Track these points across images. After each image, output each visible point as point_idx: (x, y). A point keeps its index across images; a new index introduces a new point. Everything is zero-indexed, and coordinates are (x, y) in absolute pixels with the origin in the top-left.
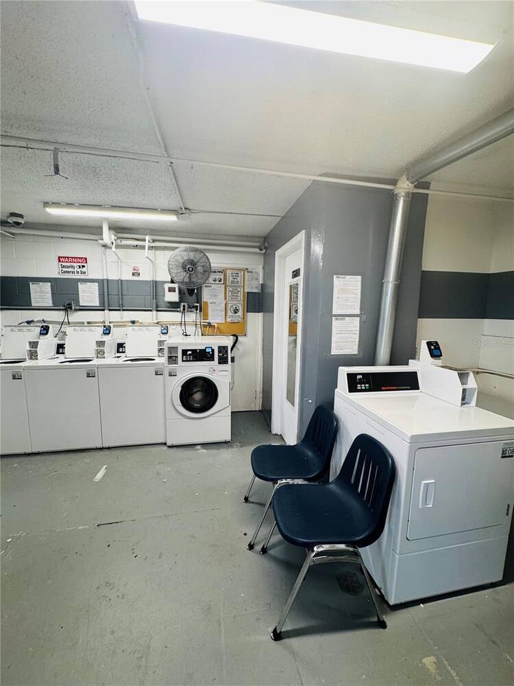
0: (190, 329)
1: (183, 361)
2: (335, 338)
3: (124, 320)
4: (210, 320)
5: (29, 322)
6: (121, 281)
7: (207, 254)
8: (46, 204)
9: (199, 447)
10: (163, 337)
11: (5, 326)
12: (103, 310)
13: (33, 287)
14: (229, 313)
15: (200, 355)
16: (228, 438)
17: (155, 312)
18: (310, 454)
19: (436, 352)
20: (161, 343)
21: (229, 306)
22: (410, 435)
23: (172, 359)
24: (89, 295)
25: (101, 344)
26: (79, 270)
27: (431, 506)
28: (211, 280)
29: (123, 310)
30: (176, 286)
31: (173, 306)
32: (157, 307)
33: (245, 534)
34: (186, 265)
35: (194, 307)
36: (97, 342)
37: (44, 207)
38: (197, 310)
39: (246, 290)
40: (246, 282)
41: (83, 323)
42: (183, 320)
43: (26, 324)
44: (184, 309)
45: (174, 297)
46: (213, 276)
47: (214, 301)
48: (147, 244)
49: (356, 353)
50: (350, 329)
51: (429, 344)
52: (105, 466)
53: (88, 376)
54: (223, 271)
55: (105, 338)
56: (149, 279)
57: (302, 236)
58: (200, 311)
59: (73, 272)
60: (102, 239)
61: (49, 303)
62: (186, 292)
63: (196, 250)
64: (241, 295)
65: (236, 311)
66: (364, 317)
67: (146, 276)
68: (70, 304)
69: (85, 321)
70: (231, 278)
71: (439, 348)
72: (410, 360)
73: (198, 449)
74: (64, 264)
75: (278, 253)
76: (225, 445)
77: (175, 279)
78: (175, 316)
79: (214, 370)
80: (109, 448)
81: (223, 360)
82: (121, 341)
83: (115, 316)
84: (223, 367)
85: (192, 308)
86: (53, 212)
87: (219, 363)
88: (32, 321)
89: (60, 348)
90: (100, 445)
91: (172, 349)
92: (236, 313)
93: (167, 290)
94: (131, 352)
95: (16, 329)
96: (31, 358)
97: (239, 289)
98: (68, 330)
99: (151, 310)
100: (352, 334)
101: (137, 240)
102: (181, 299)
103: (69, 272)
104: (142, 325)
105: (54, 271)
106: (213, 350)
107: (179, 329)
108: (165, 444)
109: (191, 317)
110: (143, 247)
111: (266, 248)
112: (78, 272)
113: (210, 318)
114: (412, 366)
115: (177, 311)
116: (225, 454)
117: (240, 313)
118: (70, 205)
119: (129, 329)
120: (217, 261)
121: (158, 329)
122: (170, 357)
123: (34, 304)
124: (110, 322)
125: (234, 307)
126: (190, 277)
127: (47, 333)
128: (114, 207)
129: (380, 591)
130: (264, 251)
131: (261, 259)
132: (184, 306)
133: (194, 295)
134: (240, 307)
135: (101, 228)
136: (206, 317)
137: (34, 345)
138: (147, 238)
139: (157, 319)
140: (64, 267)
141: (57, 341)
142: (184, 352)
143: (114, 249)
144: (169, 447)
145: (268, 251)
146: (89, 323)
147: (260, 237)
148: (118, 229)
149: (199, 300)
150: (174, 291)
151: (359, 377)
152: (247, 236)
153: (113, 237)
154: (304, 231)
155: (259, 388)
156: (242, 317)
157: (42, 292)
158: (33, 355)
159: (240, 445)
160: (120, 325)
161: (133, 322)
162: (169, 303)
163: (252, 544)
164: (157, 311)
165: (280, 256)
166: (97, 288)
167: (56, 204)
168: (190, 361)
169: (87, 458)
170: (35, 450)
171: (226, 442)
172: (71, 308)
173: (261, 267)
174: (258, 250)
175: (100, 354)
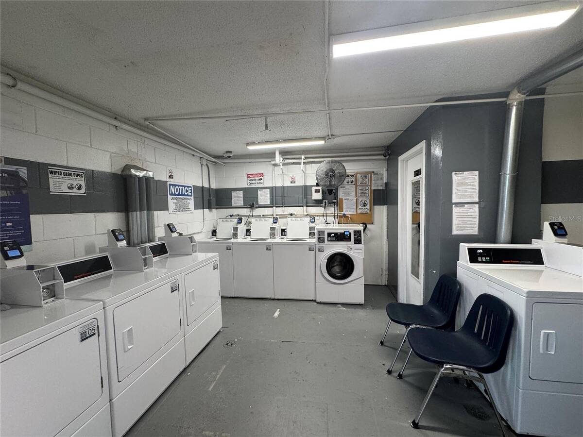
0: (330, 219)
1: (328, 241)
2: (455, 221)
3: (285, 214)
4: (345, 212)
5: (231, 216)
6: (284, 187)
7: (343, 164)
8: (248, 144)
9: (340, 306)
10: (312, 225)
11: (220, 219)
12: (272, 207)
13: (233, 194)
14: (359, 207)
15: (341, 237)
16: (362, 301)
17: (305, 207)
18: (436, 312)
19: (559, 232)
20: (311, 228)
21: (360, 200)
22: (526, 290)
23: (321, 240)
24: (264, 197)
25: (273, 229)
26: (259, 182)
27: (553, 353)
28: (345, 182)
29: (285, 207)
30: (320, 188)
31: (318, 203)
32: (307, 204)
33: (384, 365)
34: (328, 173)
35: (332, 203)
36: (271, 228)
37: (247, 146)
38: (335, 205)
39: (373, 188)
40: (373, 182)
41: (260, 216)
42: (325, 213)
43: (229, 217)
44: (325, 205)
45: (318, 196)
46: (347, 179)
47: (348, 198)
48: (302, 161)
49: (476, 233)
50: (469, 214)
51: (552, 225)
52: (279, 310)
53: (267, 249)
54: (354, 175)
55: (275, 225)
56: (301, 184)
57: (423, 144)
58: (337, 206)
59: (255, 183)
60: (275, 161)
61: (241, 203)
62: (327, 192)
63: (335, 162)
64: (368, 192)
65: (365, 205)
66: (483, 204)
67: (299, 183)
68: (253, 204)
69: (261, 214)
70: (360, 180)
71: (563, 228)
72: (533, 239)
73: (338, 307)
74: (250, 179)
75: (401, 158)
76: (359, 306)
77: (321, 183)
78: (319, 210)
79: (351, 249)
80: (278, 299)
81: (358, 241)
82: (284, 228)
83: (279, 211)
84: (358, 246)
85: (331, 203)
86: (251, 148)
87: (355, 243)
88: (233, 215)
89: (248, 232)
90: (273, 297)
91: (321, 232)
92: (364, 206)
93: (313, 191)
94: (290, 235)
95: (224, 220)
96: (234, 238)
97: (367, 188)
98: (253, 220)
99: (302, 206)
100: (473, 218)
101: (294, 159)
102: (324, 197)
103: (253, 183)
104: (296, 216)
105: (244, 184)
106: (350, 234)
107: (322, 219)
108: (315, 301)
109: (331, 210)
110: (300, 163)
111: (389, 155)
112: (258, 183)
113: (344, 210)
114: (535, 244)
115: (321, 206)
116: (361, 313)
117: (368, 206)
118: (260, 143)
119: (289, 219)
120: (350, 168)
121: (308, 219)
122: (319, 238)
123: (234, 205)
124: (276, 215)
125: (363, 201)
126: (330, 181)
127: (241, 223)
128: (285, 141)
129: (507, 423)
130: (388, 157)
131: (385, 163)
132: (325, 202)
133: (333, 194)
134: (368, 202)
135: (275, 153)
136: (341, 210)
137: (236, 229)
138: (303, 157)
139: (306, 212)
140: (250, 180)
141: (245, 228)
142: (329, 235)
143: (281, 166)
144: (318, 303)
145: (391, 157)
146: (263, 216)
147: (384, 147)
148: (284, 153)
149: (336, 197)
150: (319, 192)
151: (479, 251)
152: (373, 147)
153: (281, 159)
154: (424, 141)
155: (385, 266)
156: (369, 209)
157: (238, 197)
158: (235, 235)
159: (371, 308)
160: (284, 217)
161: (291, 215)
162: (315, 200)
163: (390, 370)
164: (307, 206)
165: (403, 161)
166: (269, 192)
167: (253, 143)
168: (333, 241)
169: (267, 304)
170: (236, 295)
171: (360, 305)
172: (254, 206)
173: (385, 169)
174: (382, 157)
175: (272, 235)
